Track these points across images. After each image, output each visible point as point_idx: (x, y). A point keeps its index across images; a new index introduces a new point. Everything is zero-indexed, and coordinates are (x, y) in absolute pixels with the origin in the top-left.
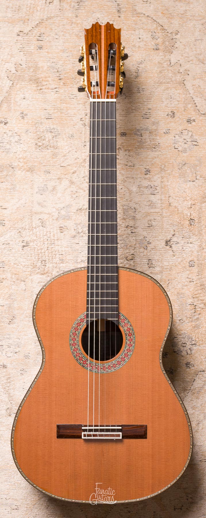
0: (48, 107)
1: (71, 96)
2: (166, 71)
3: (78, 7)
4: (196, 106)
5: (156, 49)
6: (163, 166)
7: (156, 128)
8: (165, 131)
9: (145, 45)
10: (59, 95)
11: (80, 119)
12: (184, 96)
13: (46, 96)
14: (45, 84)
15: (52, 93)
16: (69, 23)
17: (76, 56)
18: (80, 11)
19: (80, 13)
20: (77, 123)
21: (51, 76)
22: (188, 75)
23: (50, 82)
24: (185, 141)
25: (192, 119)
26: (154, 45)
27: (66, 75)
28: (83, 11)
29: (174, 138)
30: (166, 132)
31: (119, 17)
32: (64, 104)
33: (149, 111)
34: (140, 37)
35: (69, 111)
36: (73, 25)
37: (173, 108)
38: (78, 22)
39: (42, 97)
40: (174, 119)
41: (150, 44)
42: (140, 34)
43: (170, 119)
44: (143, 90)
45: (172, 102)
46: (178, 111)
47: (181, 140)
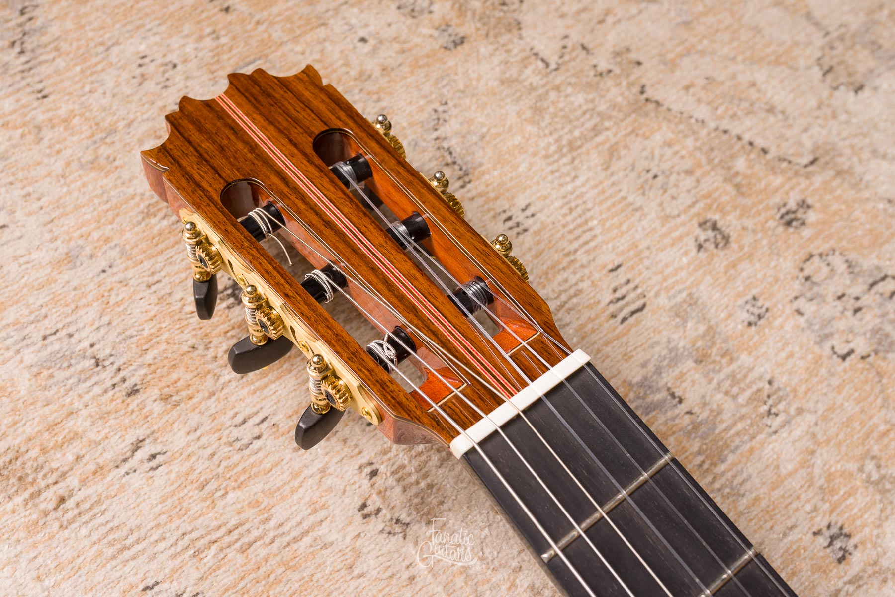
0: (153, 566)
1: (235, 433)
2: (553, 95)
3: (23, 59)
4: (765, 151)
5: (456, 44)
6: (870, 466)
7: (702, 328)
8: (745, 316)
9: (403, 51)
10: (175, 468)
11: (358, 517)
12: (690, 142)
13: (108, 516)
14: (70, 458)
15: (136, 480)
16: (23, 136)
17: (143, 245)
18: (44, 70)
19: (48, 77)
20: (359, 542)
21: (77, 404)
22: (639, 63)
23: (93, 436)
24: (851, 304)
25: (792, 205)
26: (436, 33)
27: (149, 358)
28: (60, 63)
29: (801, 320)
30: (753, 319)
31: (227, 10)
32: (231, 496)
33: (622, 276)
34: (362, 33)
35: (279, 513)
36: (48, 135)
37: (694, 210)
38: (62, 112)
39: (95, 537)
40: (734, 246)
41: (417, 40)
42: (351, 28)
43: (722, 259)
44: (528, 212)
45: (672, 191)
46: (721, 209)
47: (831, 308)
